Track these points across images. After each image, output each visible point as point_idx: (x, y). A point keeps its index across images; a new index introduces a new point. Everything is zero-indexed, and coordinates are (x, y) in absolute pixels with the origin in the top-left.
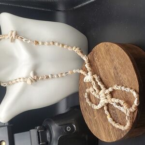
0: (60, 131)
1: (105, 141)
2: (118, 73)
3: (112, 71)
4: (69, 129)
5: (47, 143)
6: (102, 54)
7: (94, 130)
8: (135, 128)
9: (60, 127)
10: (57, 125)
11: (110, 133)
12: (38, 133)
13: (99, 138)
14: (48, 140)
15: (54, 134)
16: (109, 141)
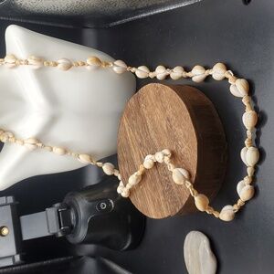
0: (90, 210)
1: (154, 217)
2: (171, 127)
3: (164, 123)
4: (103, 206)
5: (72, 227)
7: (139, 204)
9: (91, 204)
10: (86, 202)
11: (160, 205)
12: (58, 212)
13: (146, 214)
14: (73, 223)
16: (160, 217)
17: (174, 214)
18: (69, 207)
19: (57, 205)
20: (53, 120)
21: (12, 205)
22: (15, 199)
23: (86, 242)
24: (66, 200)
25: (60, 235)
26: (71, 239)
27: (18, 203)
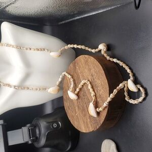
0: (47, 128)
1: (84, 132)
2: (94, 79)
4: (55, 125)
5: (37, 138)
6: (82, 64)
7: (75, 124)
8: (107, 120)
9: (48, 124)
10: (45, 123)
12: (29, 129)
13: (80, 130)
14: (38, 135)
15: (43, 130)
16: (88, 131)
17: (95, 129)
18: (35, 126)
19: (28, 125)
20: (27, 76)
21: (2, 125)
22: (4, 122)
23: (45, 146)
24: (34, 123)
25: (30, 142)
26: (36, 145)
27: (6, 124)
